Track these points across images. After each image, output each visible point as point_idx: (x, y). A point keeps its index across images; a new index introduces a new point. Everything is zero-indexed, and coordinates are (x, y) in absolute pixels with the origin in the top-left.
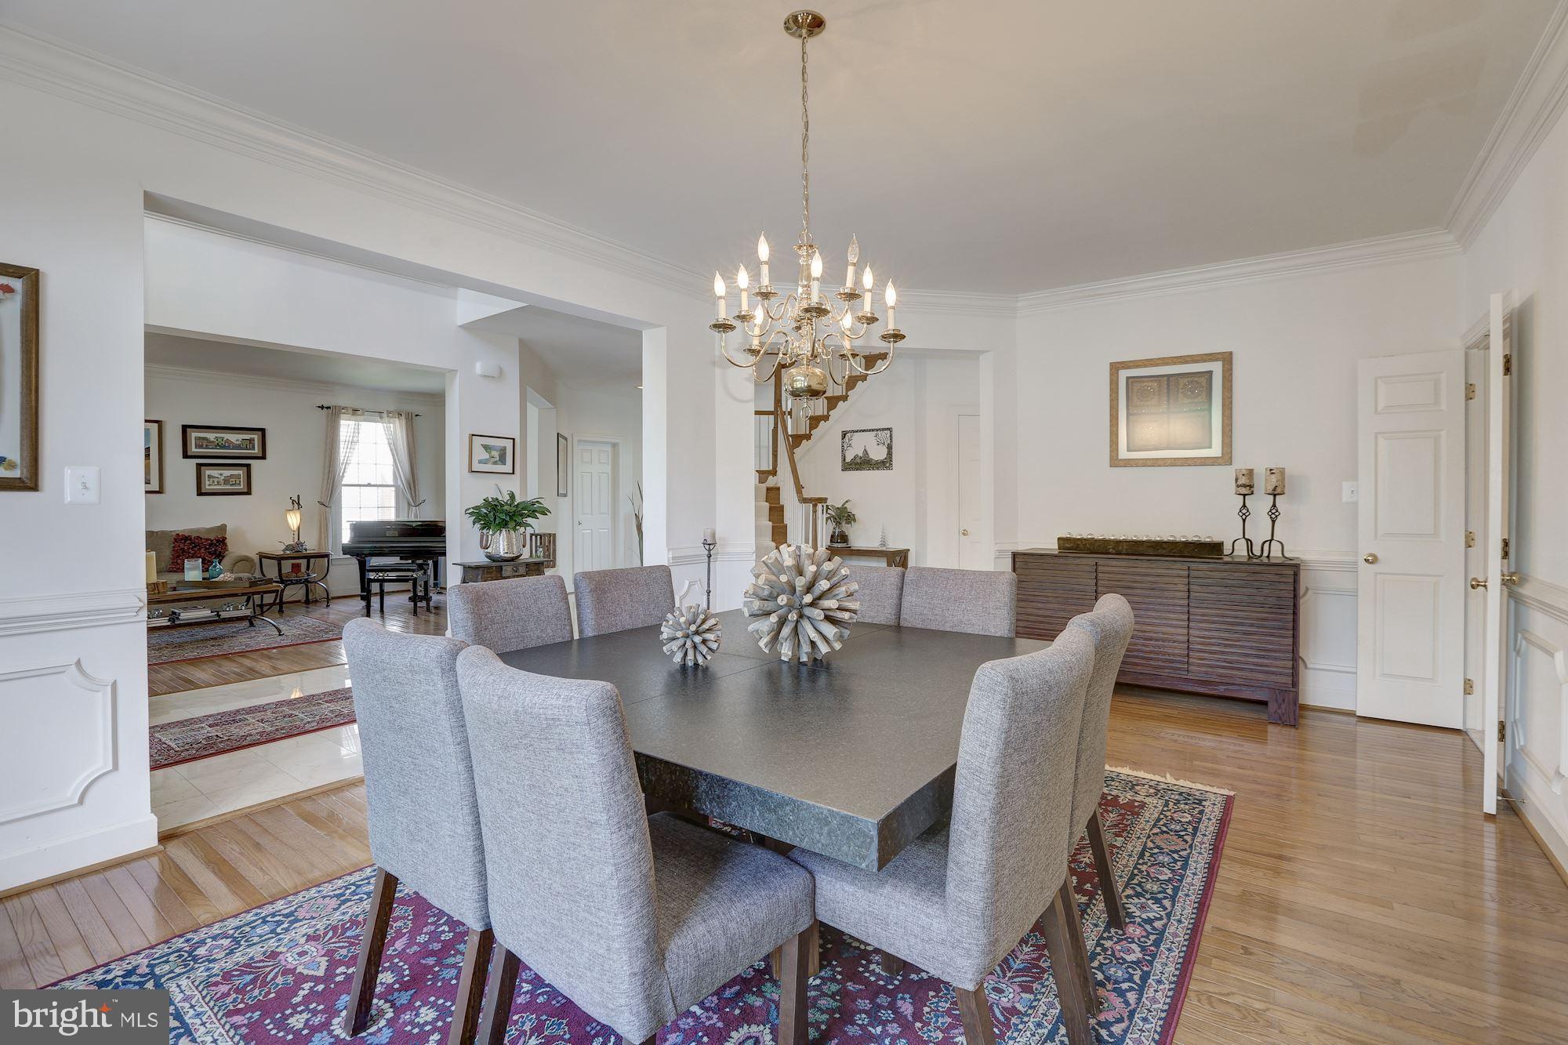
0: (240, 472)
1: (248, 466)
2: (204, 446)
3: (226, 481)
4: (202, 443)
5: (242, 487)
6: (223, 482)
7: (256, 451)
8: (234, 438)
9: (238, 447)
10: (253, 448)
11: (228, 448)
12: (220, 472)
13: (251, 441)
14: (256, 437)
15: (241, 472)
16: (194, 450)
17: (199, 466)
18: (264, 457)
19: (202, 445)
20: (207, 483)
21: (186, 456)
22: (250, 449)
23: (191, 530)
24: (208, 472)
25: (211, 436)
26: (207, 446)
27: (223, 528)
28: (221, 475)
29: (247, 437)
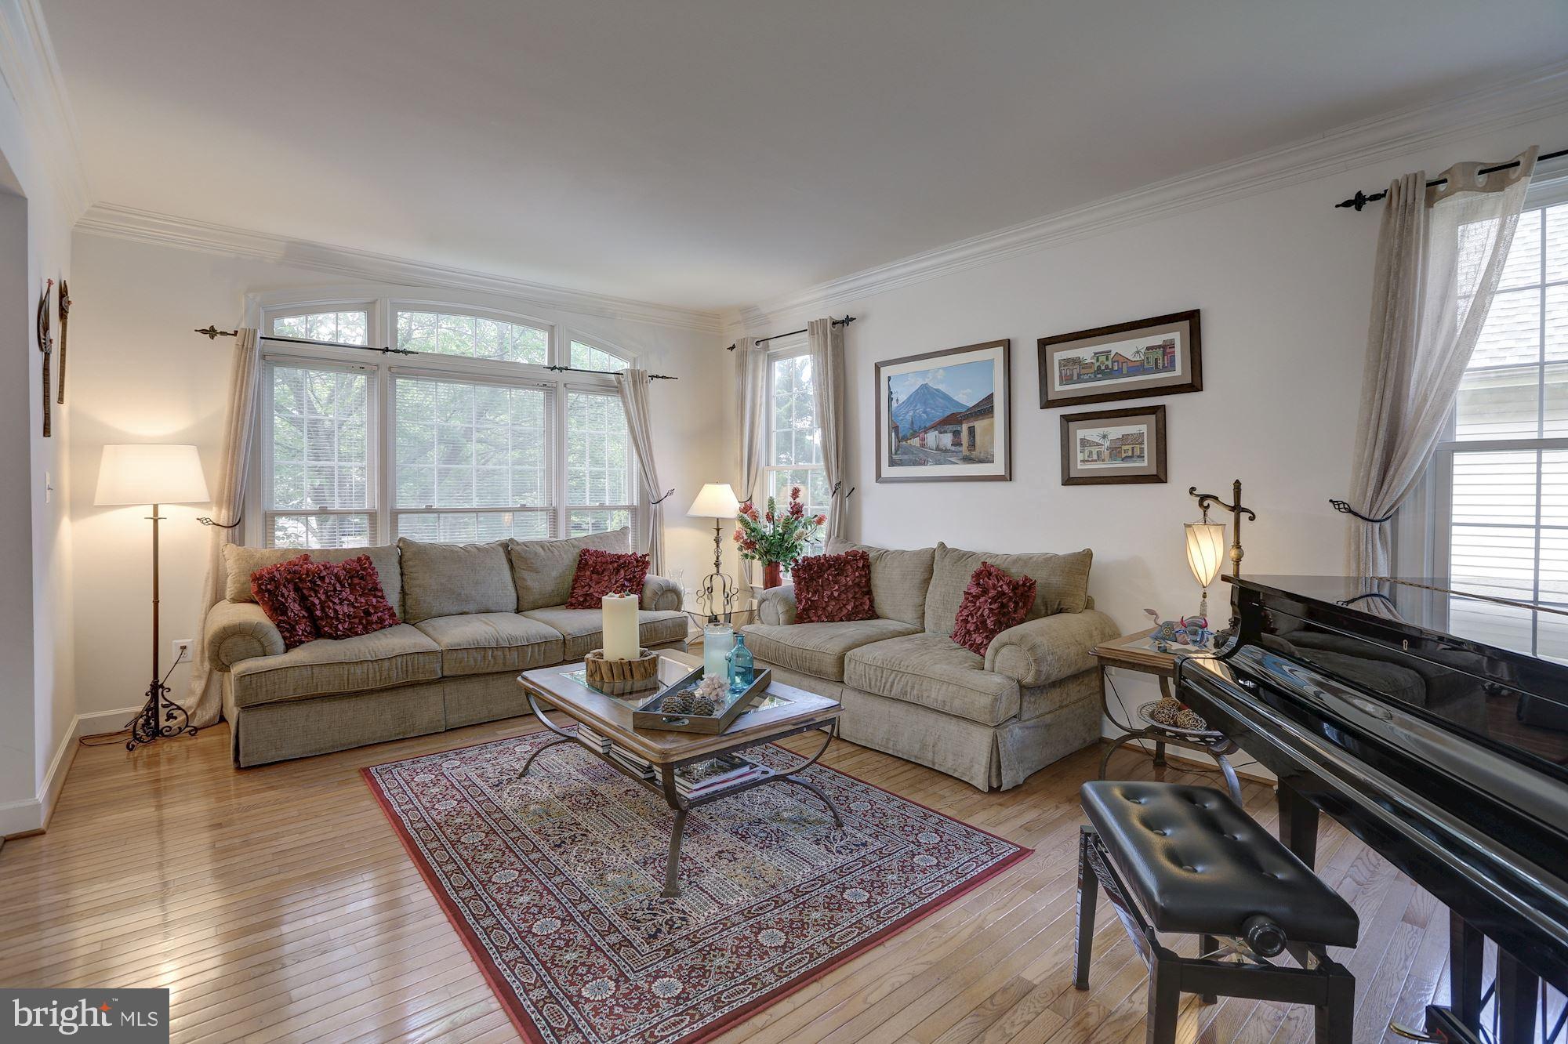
0: (1141, 428)
1: (1159, 411)
2: (1075, 378)
3: (1115, 451)
4: (1074, 370)
5: (1145, 464)
6: (1107, 453)
7: (1179, 372)
8: (1129, 348)
9: (1138, 369)
10: (1171, 366)
11: (1119, 373)
12: (1101, 431)
13: (1167, 348)
14: (1176, 336)
15: (1143, 428)
16: (1058, 388)
17: (1067, 419)
18: (1194, 385)
19: (1072, 375)
20: (1080, 457)
21: (1047, 404)
22: (1165, 369)
23: (1018, 560)
24: (1083, 432)
25: (1085, 352)
26: (1079, 375)
27: (1085, 559)
28: (1104, 437)
29: (1157, 339)
